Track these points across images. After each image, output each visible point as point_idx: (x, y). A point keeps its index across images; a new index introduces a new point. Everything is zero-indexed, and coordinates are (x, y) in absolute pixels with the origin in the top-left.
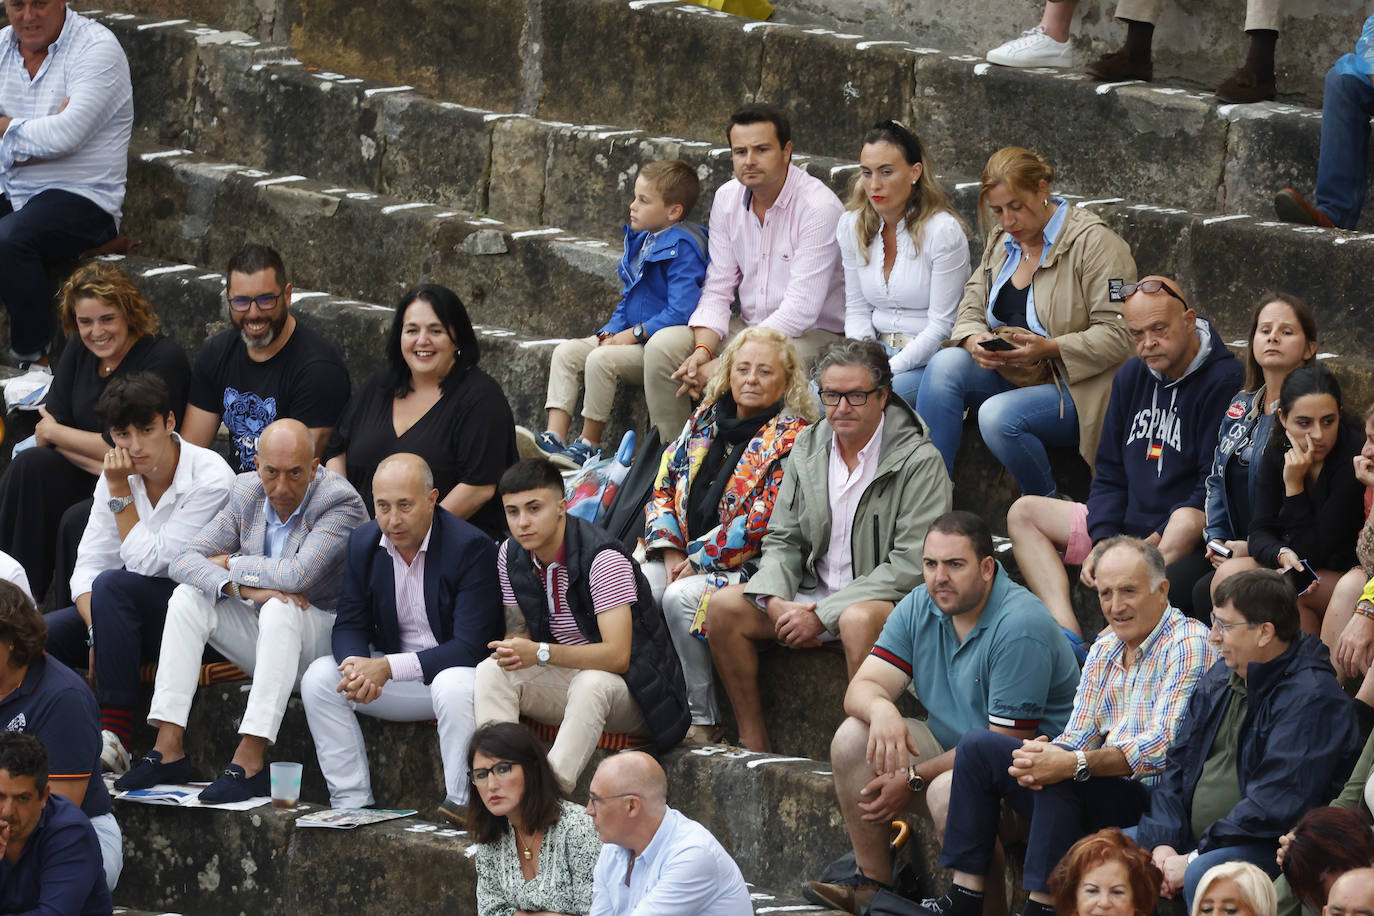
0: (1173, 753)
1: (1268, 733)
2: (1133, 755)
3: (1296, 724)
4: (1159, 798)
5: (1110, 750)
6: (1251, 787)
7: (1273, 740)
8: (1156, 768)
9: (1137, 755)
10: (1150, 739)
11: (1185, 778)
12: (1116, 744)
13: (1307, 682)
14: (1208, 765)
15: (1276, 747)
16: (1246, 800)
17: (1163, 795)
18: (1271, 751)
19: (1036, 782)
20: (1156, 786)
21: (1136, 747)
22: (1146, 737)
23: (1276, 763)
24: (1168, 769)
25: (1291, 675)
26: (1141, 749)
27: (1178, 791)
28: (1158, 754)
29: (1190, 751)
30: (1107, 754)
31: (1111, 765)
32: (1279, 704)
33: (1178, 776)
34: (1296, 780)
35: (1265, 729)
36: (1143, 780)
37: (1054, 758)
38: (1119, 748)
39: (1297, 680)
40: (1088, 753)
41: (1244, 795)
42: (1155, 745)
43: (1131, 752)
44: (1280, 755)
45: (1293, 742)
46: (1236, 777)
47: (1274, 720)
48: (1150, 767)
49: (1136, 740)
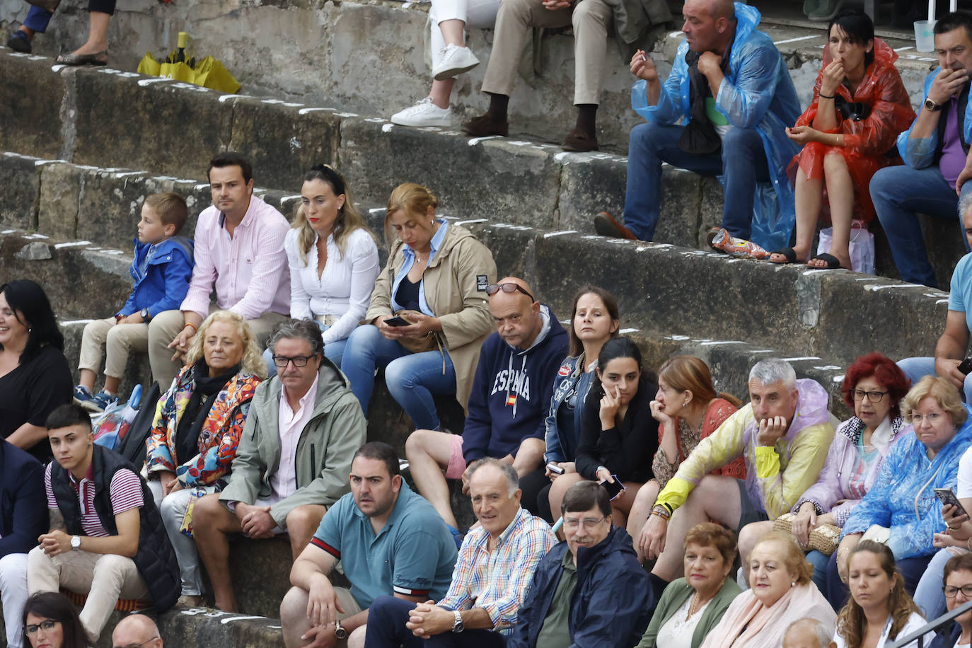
0: (523, 612)
1: (590, 597)
2: (494, 614)
3: (609, 592)
4: (512, 644)
5: (478, 610)
6: (578, 636)
7: (593, 602)
8: (510, 623)
9: (497, 615)
10: (506, 602)
11: (530, 630)
12: (483, 606)
13: (617, 562)
14: (547, 621)
15: (595, 607)
16: (574, 645)
17: (514, 642)
18: (592, 610)
19: (426, 633)
20: (511, 636)
21: (496, 609)
22: (504, 601)
23: (595, 619)
24: (519, 624)
25: (606, 556)
26: (500, 609)
27: (526, 639)
28: (512, 613)
29: (533, 611)
30: (476, 613)
31: (479, 621)
32: (597, 576)
33: (525, 629)
34: (609, 630)
35: (587, 595)
36: (501, 632)
37: (438, 616)
38: (485, 609)
39: (610, 559)
40: (462, 612)
41: (572, 641)
42: (510, 606)
43: (493, 612)
44: (598, 613)
45: (607, 604)
46: (567, 628)
47: (593, 588)
48: (507, 622)
49: (496, 603)
